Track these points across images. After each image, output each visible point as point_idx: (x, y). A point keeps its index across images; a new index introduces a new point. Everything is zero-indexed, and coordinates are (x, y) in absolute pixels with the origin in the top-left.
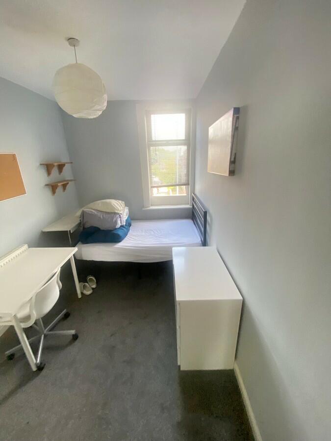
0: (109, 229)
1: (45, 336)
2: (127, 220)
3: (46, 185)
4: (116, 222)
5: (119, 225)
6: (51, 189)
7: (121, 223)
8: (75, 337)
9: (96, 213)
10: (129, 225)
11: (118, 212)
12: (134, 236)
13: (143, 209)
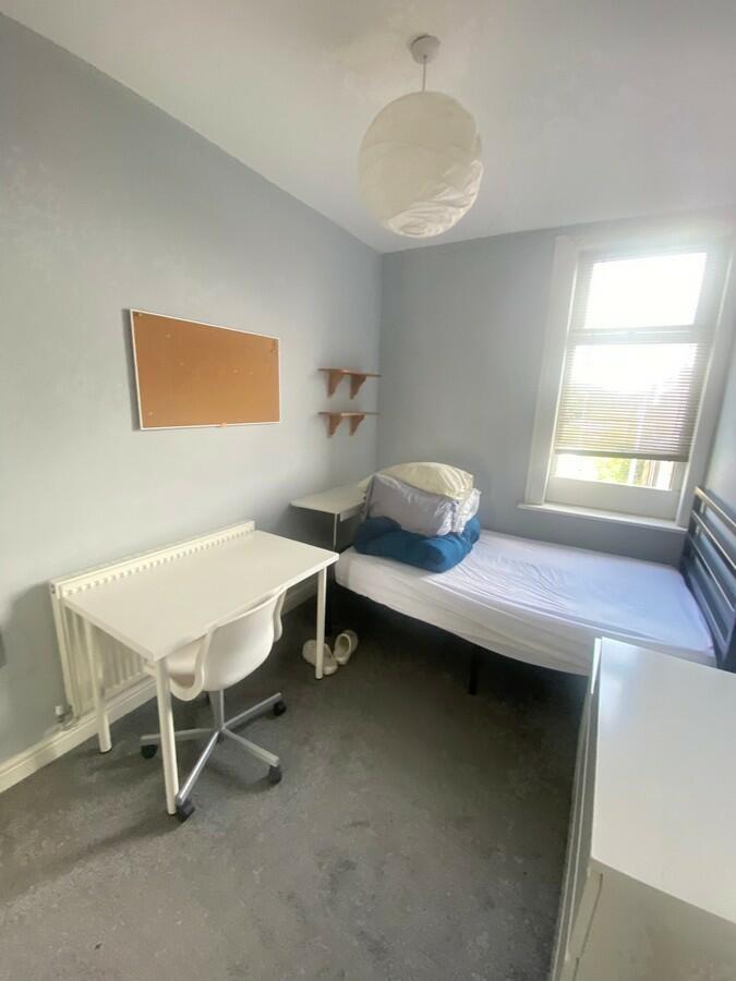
0: (422, 533)
1: (221, 738)
2: (468, 523)
3: (320, 414)
4: (440, 521)
5: (446, 528)
6: (328, 422)
7: (453, 524)
8: (274, 777)
9: (399, 487)
10: (471, 536)
11: (451, 495)
12: (480, 567)
13: (521, 506)
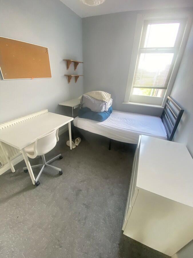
0: (97, 111)
1: (45, 166)
2: (109, 108)
3: (65, 75)
4: (102, 108)
5: (103, 110)
6: (68, 78)
7: (105, 109)
8: (61, 173)
9: (90, 98)
10: (110, 111)
11: (105, 101)
12: (112, 120)
13: (123, 103)
